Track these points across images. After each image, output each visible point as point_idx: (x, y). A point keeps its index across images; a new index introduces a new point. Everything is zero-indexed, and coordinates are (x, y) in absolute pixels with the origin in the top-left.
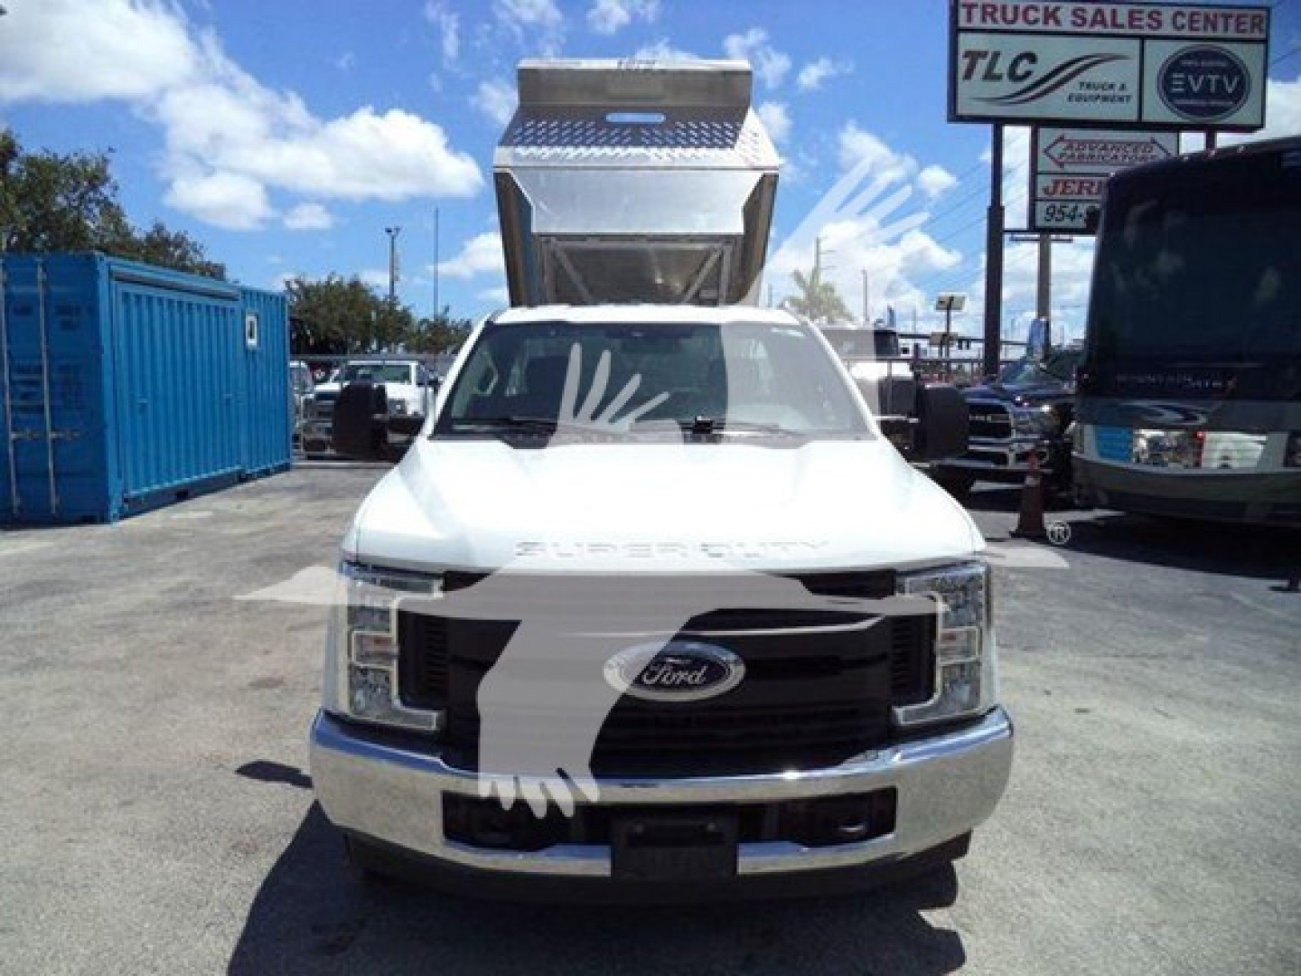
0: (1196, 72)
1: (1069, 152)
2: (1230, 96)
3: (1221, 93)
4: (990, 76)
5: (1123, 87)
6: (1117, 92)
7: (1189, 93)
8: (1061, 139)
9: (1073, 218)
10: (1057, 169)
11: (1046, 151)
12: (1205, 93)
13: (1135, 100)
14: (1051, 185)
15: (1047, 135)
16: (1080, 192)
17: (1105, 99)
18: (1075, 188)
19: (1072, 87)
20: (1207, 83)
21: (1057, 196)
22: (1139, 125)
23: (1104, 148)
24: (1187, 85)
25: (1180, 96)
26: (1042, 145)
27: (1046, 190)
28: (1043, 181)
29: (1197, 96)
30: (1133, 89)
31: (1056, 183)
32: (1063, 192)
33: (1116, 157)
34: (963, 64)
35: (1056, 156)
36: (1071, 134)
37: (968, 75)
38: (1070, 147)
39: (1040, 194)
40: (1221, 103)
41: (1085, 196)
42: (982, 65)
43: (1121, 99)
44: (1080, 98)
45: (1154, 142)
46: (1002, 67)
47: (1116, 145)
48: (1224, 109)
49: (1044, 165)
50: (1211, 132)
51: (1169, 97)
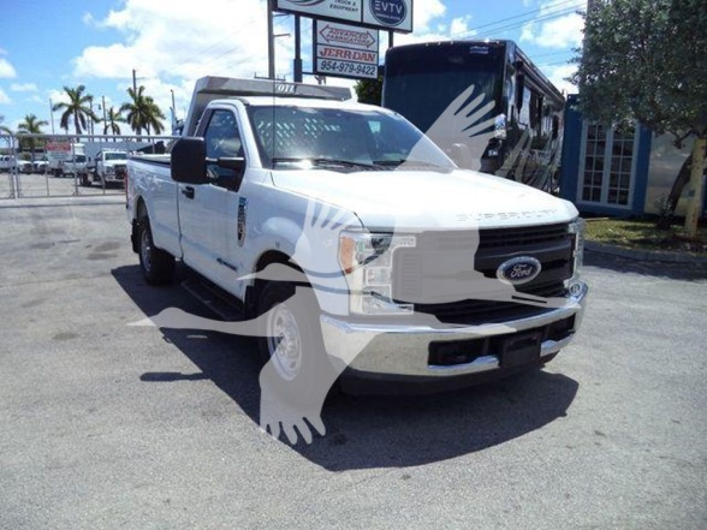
1: (331, 34)
2: (398, 15)
3: (395, 14)
5: (354, 4)
6: (351, 6)
7: (382, 12)
8: (327, 27)
9: (334, 68)
10: (325, 42)
11: (321, 33)
12: (388, 12)
13: (359, 11)
14: (324, 51)
15: (321, 24)
16: (337, 56)
17: (347, 9)
18: (335, 53)
20: (389, 7)
21: (327, 56)
22: (361, 24)
23: (347, 34)
24: (381, 7)
25: (378, 12)
26: (319, 29)
27: (321, 53)
28: (320, 48)
29: (385, 13)
30: (358, 6)
31: (326, 50)
32: (329, 55)
33: (351, 40)
35: (325, 36)
36: (333, 25)
38: (331, 32)
39: (319, 55)
40: (395, 18)
41: (339, 58)
43: (353, 10)
44: (335, 7)
45: (368, 33)
47: (352, 33)
49: (320, 39)
50: (391, 31)
51: (374, 12)
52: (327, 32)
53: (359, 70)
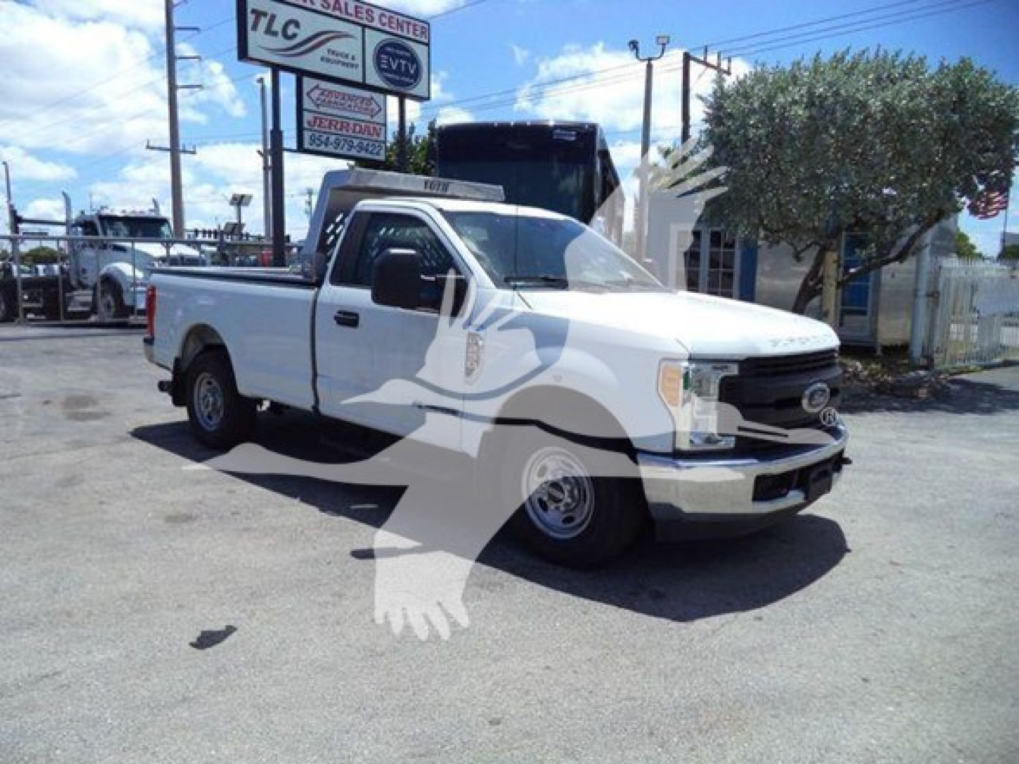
0: (395, 56)
1: (323, 98)
2: (411, 77)
3: (407, 73)
4: (269, 31)
5: (353, 58)
6: (349, 60)
7: (390, 70)
8: (317, 87)
9: (326, 145)
10: (315, 108)
11: (308, 94)
12: (398, 71)
13: (360, 68)
14: (312, 120)
15: (308, 83)
16: (330, 127)
17: (344, 64)
18: (327, 124)
19: (322, 51)
20: (399, 65)
21: (316, 128)
22: (363, 86)
23: (344, 98)
24: (389, 64)
25: (385, 70)
26: (306, 88)
27: (309, 123)
28: (307, 117)
29: (395, 72)
30: (359, 61)
31: (315, 118)
32: (319, 126)
33: (350, 106)
34: (251, 18)
35: (314, 99)
36: (323, 84)
37: (255, 27)
38: (322, 94)
39: (306, 125)
40: (407, 80)
41: (333, 130)
42: (264, 22)
43: (352, 66)
44: (328, 60)
45: (372, 99)
46: (277, 27)
47: (351, 98)
48: (408, 84)
49: (307, 104)
50: (402, 98)
51: (380, 70)
52: (315, 94)
53: (361, 148)
